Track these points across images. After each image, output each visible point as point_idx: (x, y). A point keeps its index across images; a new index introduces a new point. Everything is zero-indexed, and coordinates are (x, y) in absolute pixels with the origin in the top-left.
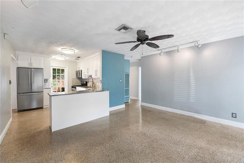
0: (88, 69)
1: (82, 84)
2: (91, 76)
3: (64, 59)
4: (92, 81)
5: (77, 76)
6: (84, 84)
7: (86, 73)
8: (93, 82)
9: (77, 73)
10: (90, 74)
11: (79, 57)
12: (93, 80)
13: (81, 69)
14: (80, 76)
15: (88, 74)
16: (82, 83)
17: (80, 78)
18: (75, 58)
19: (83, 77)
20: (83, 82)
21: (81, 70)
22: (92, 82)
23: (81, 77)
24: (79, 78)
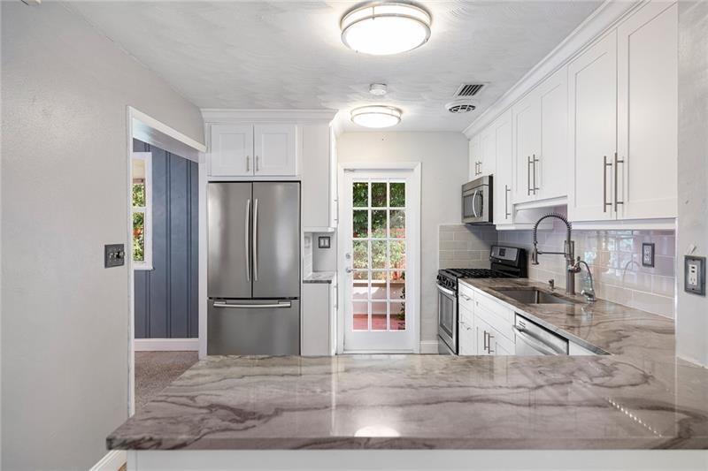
0: (533, 161)
1: (494, 262)
2: (558, 214)
3: (396, 120)
4: (562, 248)
5: (465, 217)
6: (508, 263)
7: (521, 195)
8: (570, 255)
9: (466, 199)
10: (548, 195)
11: (471, 89)
12: (569, 242)
13: (486, 174)
14: (481, 213)
15: (532, 197)
16: (496, 254)
17: (484, 229)
18: (449, 106)
19: (502, 222)
20: (502, 252)
21: (491, 178)
22: (563, 260)
23: (485, 218)
24: (476, 228)
